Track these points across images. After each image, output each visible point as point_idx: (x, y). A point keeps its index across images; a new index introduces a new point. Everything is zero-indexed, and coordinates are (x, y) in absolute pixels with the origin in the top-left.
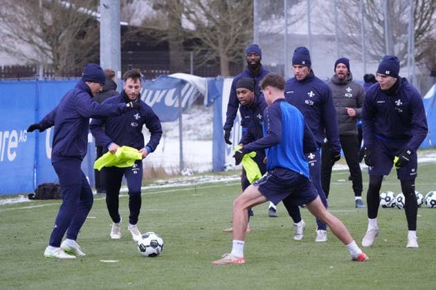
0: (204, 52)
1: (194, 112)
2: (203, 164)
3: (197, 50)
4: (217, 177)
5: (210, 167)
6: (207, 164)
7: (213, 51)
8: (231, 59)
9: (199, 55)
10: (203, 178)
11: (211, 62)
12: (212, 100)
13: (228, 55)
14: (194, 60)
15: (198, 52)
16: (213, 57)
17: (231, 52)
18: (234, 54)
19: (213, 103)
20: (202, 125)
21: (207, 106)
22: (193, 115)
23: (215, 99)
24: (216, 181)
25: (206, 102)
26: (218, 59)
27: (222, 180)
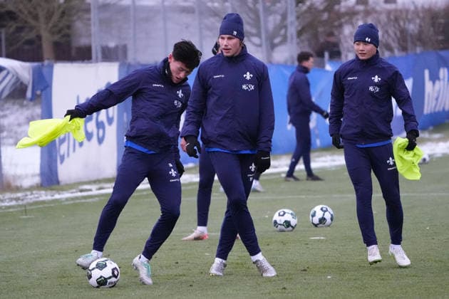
0: (20, 29)
1: (8, 109)
2: (27, 176)
3: (11, 26)
4: (49, 192)
5: (37, 180)
6: (33, 176)
7: (32, 28)
8: (56, 38)
9: (13, 33)
10: (32, 194)
11: (30, 42)
12: (38, 92)
13: (53, 34)
14: (7, 40)
15: (12, 30)
16: (32, 35)
17: (56, 29)
18: (60, 31)
19: (39, 96)
20: (19, 125)
21: (31, 100)
22: (7, 112)
23: (42, 91)
24: (49, 198)
25: (29, 94)
26: (39, 37)
27: (57, 196)
